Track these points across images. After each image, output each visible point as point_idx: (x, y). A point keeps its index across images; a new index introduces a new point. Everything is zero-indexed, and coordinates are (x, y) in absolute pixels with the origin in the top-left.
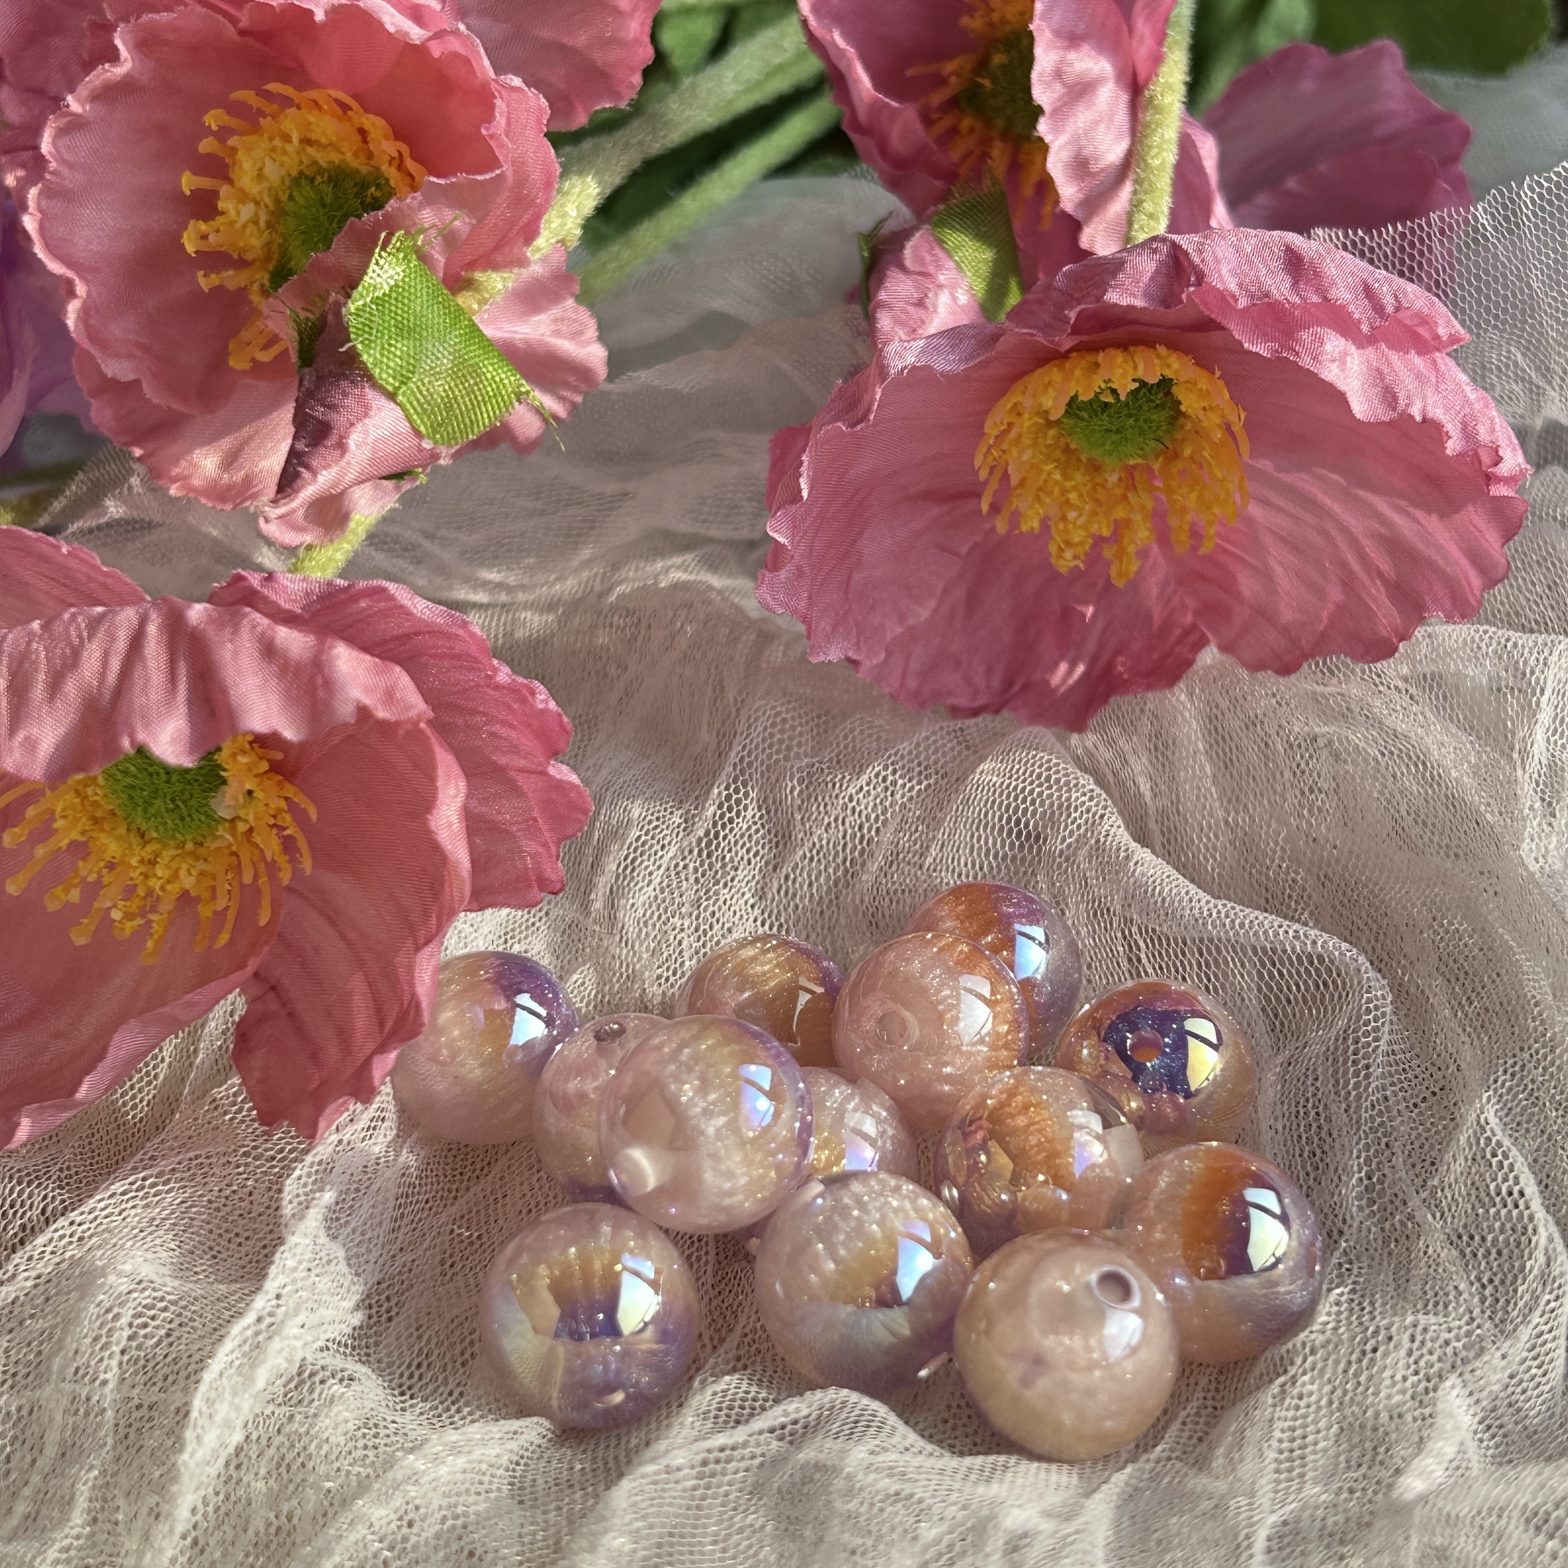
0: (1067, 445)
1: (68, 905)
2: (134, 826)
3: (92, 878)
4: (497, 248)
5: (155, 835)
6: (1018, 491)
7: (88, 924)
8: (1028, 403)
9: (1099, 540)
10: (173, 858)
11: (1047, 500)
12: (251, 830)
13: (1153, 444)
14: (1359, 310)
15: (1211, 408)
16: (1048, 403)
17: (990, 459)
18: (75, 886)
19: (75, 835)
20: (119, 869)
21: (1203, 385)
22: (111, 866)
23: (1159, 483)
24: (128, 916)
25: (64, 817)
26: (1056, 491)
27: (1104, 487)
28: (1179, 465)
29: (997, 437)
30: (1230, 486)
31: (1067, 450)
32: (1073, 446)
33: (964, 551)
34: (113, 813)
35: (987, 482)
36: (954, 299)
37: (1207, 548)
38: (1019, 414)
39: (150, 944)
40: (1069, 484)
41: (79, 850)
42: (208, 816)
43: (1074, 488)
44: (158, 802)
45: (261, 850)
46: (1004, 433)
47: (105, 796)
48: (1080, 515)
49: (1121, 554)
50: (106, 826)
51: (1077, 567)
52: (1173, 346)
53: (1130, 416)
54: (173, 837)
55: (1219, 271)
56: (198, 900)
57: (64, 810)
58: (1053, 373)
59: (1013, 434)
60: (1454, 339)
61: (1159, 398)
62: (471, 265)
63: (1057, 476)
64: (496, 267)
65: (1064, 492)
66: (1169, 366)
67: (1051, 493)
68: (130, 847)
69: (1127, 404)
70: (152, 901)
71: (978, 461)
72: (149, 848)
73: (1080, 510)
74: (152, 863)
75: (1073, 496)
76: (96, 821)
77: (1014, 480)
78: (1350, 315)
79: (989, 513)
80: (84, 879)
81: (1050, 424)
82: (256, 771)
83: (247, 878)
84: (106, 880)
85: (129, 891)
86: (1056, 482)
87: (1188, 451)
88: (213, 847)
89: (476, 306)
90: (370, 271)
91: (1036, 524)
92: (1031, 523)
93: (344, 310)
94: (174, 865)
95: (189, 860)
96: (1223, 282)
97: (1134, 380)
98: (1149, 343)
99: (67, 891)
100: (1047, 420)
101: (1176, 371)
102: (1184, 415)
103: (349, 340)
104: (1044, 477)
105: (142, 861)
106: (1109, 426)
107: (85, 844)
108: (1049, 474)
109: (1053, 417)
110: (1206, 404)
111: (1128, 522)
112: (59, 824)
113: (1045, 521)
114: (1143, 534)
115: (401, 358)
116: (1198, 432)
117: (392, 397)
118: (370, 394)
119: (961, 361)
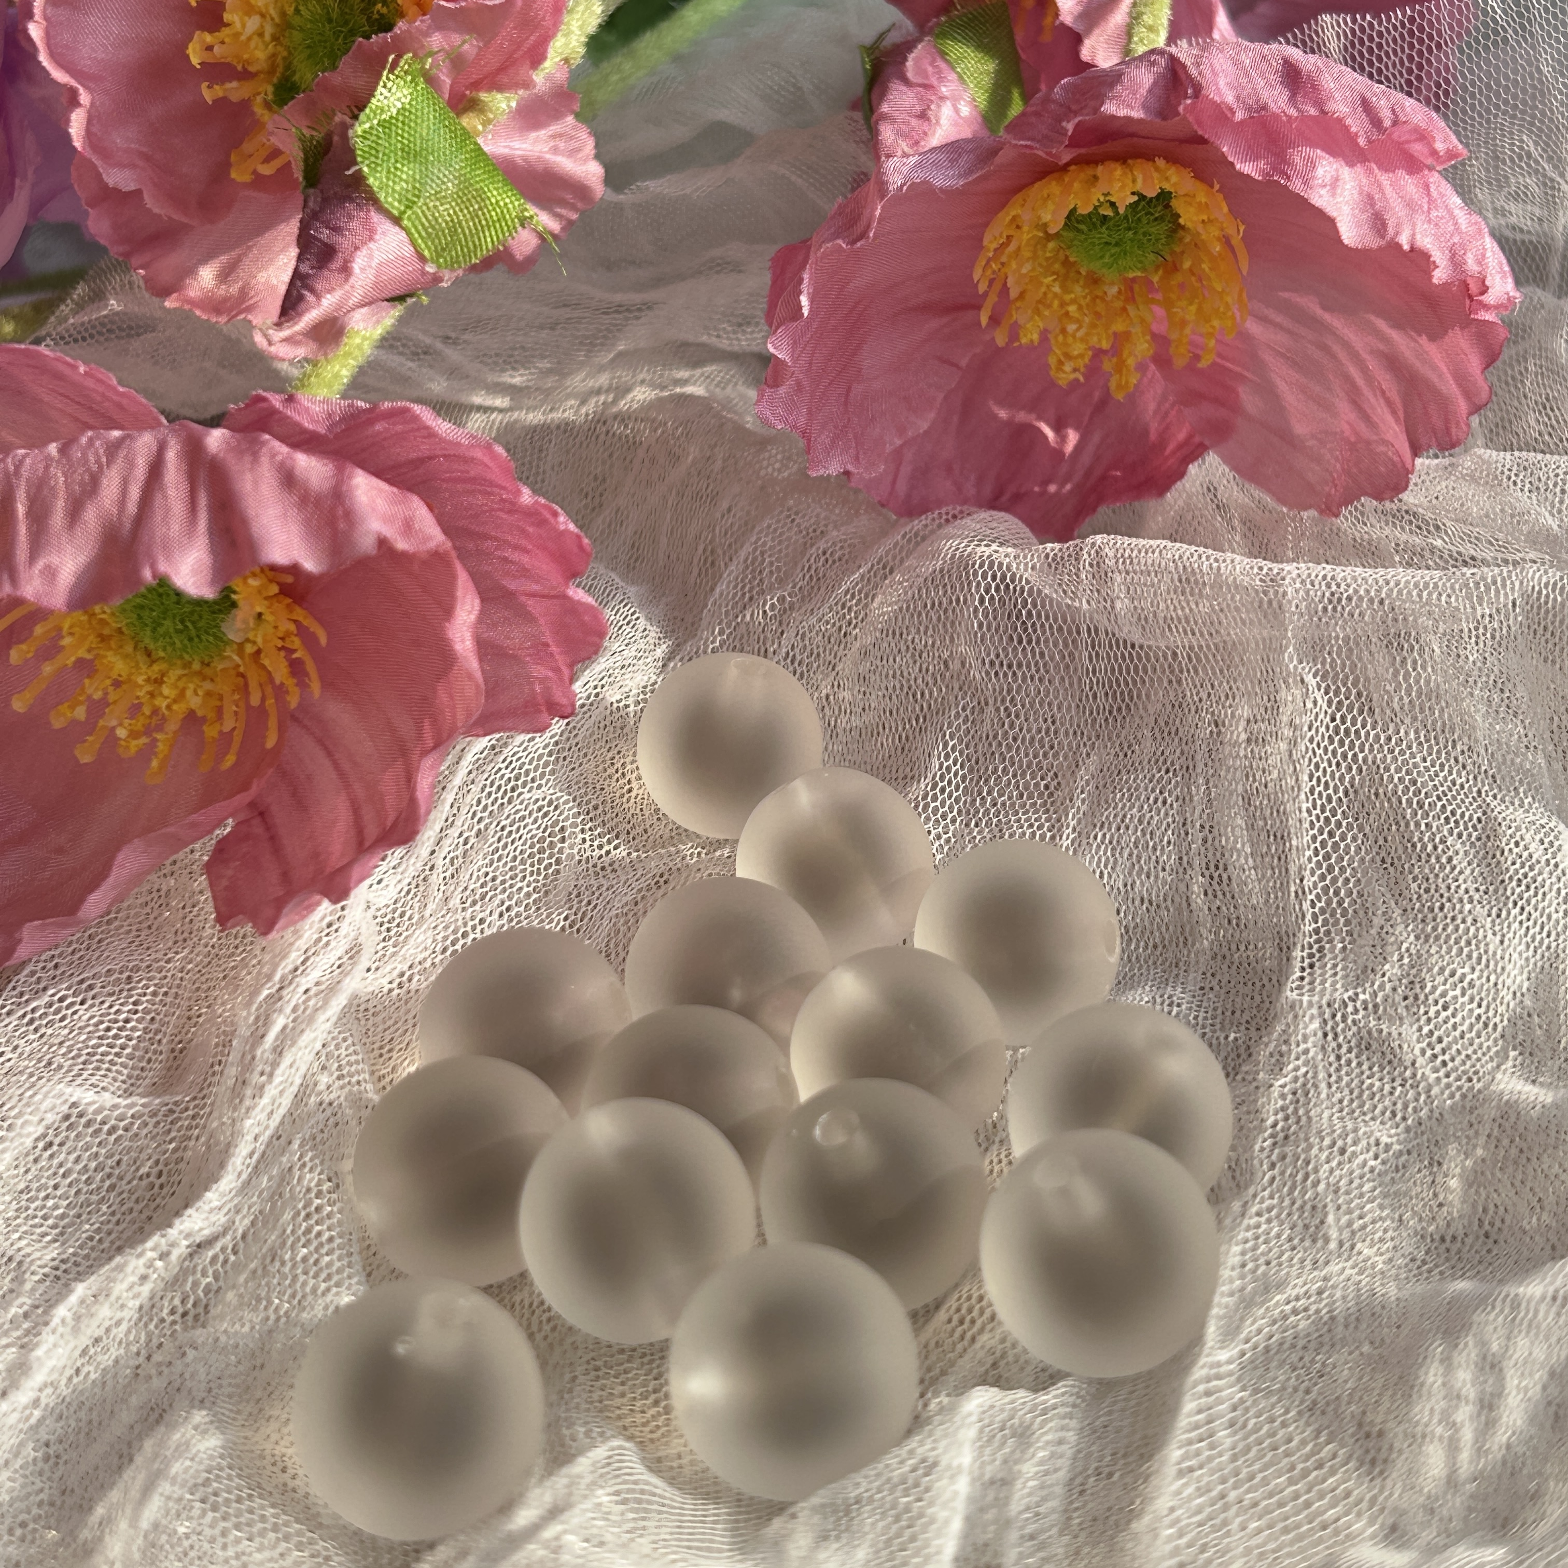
0: (1067, 257)
1: (74, 722)
2: (142, 645)
3: (98, 695)
4: (502, 69)
5: (162, 654)
6: (1018, 304)
7: (93, 741)
8: (1026, 216)
9: (1098, 353)
10: (180, 678)
11: (1047, 313)
12: (259, 652)
13: (1152, 257)
14: (1357, 124)
15: (1210, 221)
16: (1047, 217)
17: (989, 272)
18: (81, 703)
19: (82, 653)
20: (124, 687)
21: (1202, 198)
22: (117, 684)
23: (1158, 296)
24: (134, 735)
25: (71, 634)
26: (1056, 303)
27: (1103, 299)
28: (1178, 278)
29: (996, 250)
30: (1229, 299)
31: (1066, 263)
32: (1072, 259)
33: (964, 363)
34: (120, 631)
35: (986, 294)
36: (957, 111)
37: (1206, 361)
38: (1018, 227)
39: (155, 763)
40: (1067, 297)
41: (85, 667)
42: (216, 637)
43: (1073, 301)
44: (168, 623)
45: (269, 673)
46: (1004, 246)
47: (113, 614)
48: (1078, 329)
49: (1120, 367)
50: (113, 644)
51: (1077, 380)
52: (1172, 159)
53: (1129, 229)
54: (181, 658)
55: (1217, 84)
56: (204, 719)
57: (71, 627)
58: (1052, 187)
59: (1012, 247)
60: (1451, 154)
61: (1158, 211)
62: (477, 85)
63: (1057, 289)
64: (500, 89)
65: (1063, 304)
66: (1167, 179)
67: (1049, 306)
68: (137, 667)
69: (1126, 217)
70: (157, 721)
71: (977, 275)
72: (156, 667)
73: (1079, 322)
74: (159, 682)
75: (1072, 309)
76: (103, 638)
77: (1013, 294)
78: (1347, 128)
79: (988, 325)
80: (89, 697)
81: (1049, 237)
82: (265, 594)
83: (255, 700)
84: (112, 698)
85: (135, 710)
86: (1056, 295)
87: (1187, 265)
88: (220, 667)
89: (480, 127)
90: (377, 93)
91: (1035, 337)
92: (1029, 336)
93: (350, 132)
94: (181, 684)
95: (196, 680)
96: (1220, 95)
97: (1133, 193)
98: (1148, 156)
99: (72, 708)
100: (1046, 232)
101: (1174, 185)
102: (1183, 228)
103: (355, 163)
104: (1043, 289)
105: (148, 680)
106: (1109, 239)
107: (92, 661)
108: (1048, 286)
109: (1052, 230)
110: (1205, 218)
111: (1127, 335)
112: (66, 641)
113: (1044, 334)
114: (1142, 347)
115: (407, 182)
116: (1197, 245)
117: (397, 221)
118: (375, 217)
119: (960, 176)
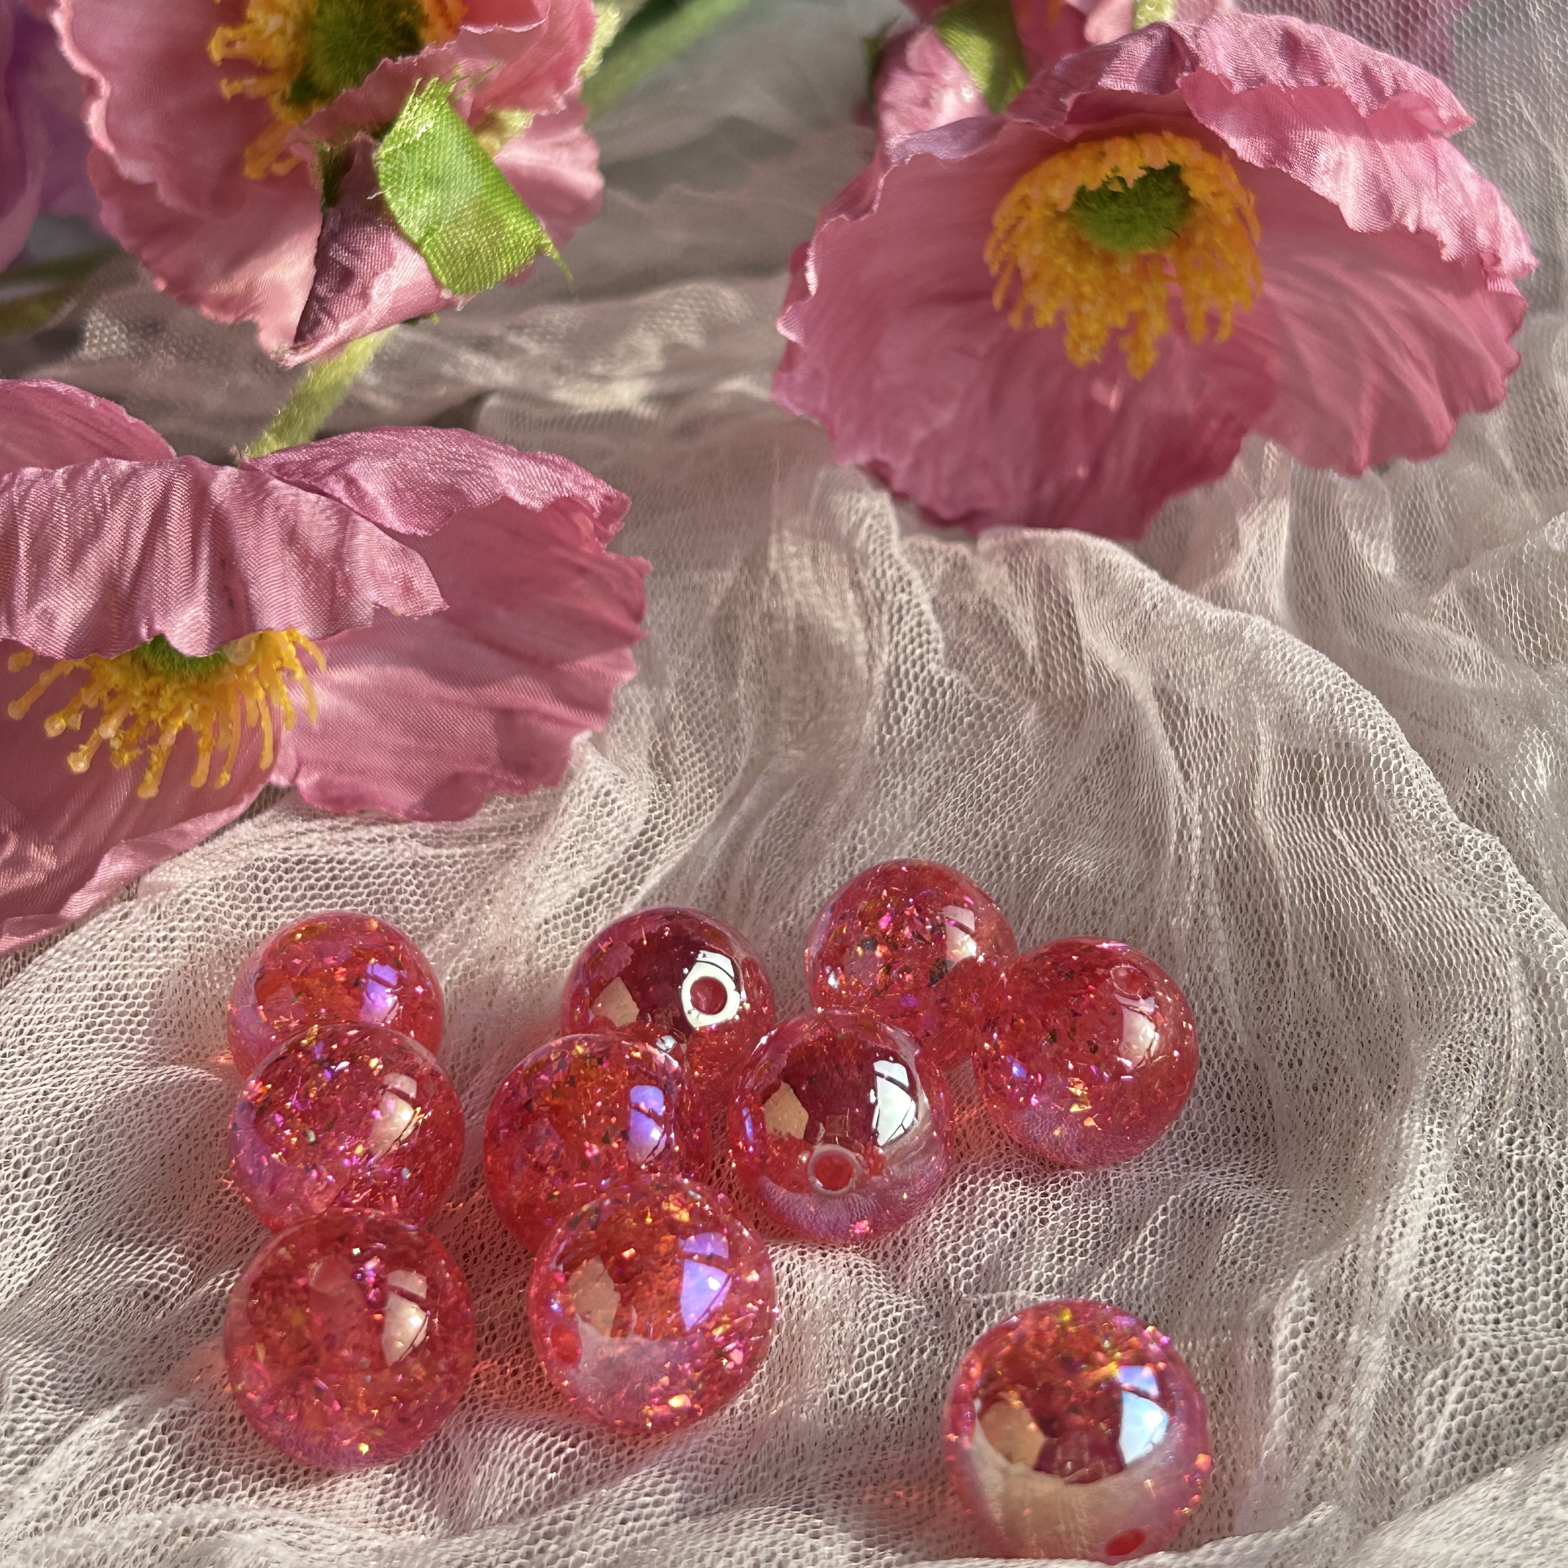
0: (1079, 237)
4: (523, 86)
6: (1032, 286)
8: (1036, 196)
9: (1116, 334)
11: (1060, 294)
13: (1164, 232)
14: (1357, 94)
15: (1221, 193)
16: (1055, 194)
17: (1000, 254)
21: (1211, 170)
23: (1172, 272)
26: (1068, 284)
27: (1117, 279)
28: (1192, 253)
29: (1006, 231)
30: (1243, 270)
31: (1078, 242)
32: (1084, 239)
33: (982, 352)
35: (998, 277)
36: (959, 95)
37: (1224, 333)
38: (1027, 207)
40: (1081, 277)
43: (1087, 282)
46: (1014, 227)
48: (1095, 308)
49: (1137, 345)
51: (1094, 361)
52: (1177, 132)
53: (1139, 204)
55: (1214, 57)
58: (1059, 164)
59: (1022, 228)
60: (1457, 121)
61: (1168, 185)
62: (496, 103)
63: (1070, 269)
64: (517, 106)
65: (1077, 284)
66: (1175, 152)
67: (1064, 286)
69: (1135, 193)
71: (988, 255)
73: (1094, 303)
75: (1087, 289)
77: (1026, 273)
78: (1347, 98)
79: (1002, 309)
81: (1060, 216)
86: (1069, 276)
87: (1200, 238)
89: (497, 146)
90: (402, 116)
91: (1051, 319)
92: (1046, 317)
93: (374, 155)
96: (1218, 67)
97: (1141, 168)
98: (1155, 130)
100: (1056, 211)
101: (1183, 157)
102: (1193, 201)
103: (378, 187)
104: (1056, 270)
106: (1119, 216)
108: (1061, 267)
109: (1062, 209)
110: (1215, 190)
111: (1142, 313)
113: (1060, 316)
114: (1159, 324)
115: (429, 207)
116: (1211, 219)
117: (416, 247)
118: (396, 243)
119: (964, 150)
